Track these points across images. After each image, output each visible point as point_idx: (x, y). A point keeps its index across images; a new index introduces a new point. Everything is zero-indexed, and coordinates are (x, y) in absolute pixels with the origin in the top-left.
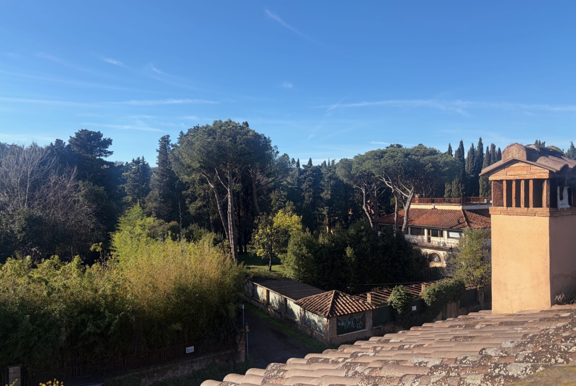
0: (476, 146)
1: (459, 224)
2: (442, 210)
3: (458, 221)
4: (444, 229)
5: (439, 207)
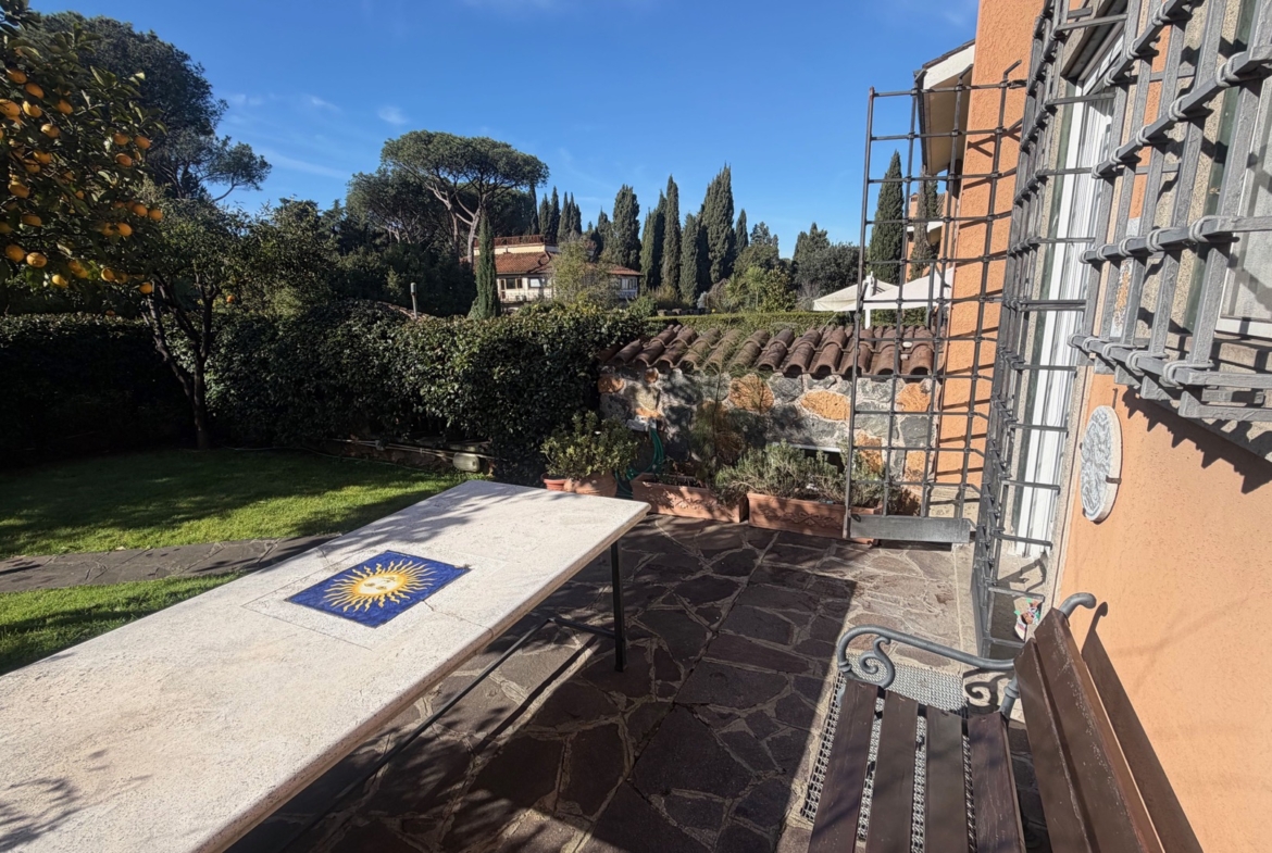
0: (550, 197)
1: (541, 265)
2: (518, 254)
3: (539, 262)
4: (523, 275)
5: (514, 250)
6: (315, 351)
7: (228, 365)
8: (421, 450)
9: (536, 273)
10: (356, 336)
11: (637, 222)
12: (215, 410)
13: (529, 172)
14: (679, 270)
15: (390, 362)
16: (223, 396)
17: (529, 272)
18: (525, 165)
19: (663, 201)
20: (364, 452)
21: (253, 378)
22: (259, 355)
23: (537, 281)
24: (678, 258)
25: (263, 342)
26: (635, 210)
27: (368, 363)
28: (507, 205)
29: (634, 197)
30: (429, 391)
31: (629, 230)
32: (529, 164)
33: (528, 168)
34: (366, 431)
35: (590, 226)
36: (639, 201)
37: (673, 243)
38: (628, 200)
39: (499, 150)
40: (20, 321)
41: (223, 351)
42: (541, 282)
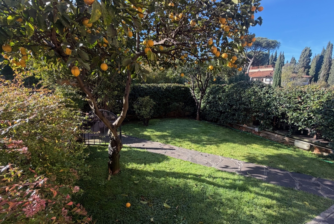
1: (271, 74)
2: (263, 71)
3: (271, 73)
4: (264, 77)
5: (261, 70)
6: (241, 96)
7: (208, 99)
8: (276, 135)
9: (269, 77)
10: (257, 92)
11: (310, 59)
12: (202, 110)
13: (274, 45)
14: (328, 76)
15: (270, 102)
16: (205, 107)
17: (266, 76)
18: (272, 43)
19: (324, 51)
20: (249, 130)
21: (215, 103)
22: (219, 96)
23: (269, 79)
24: (329, 71)
25: (220, 93)
26: (310, 55)
27: (262, 101)
28: (261, 57)
29: (310, 51)
30: (292, 115)
31: (306, 62)
32: (273, 43)
33: (273, 44)
34: (251, 124)
35: (287, 62)
36: (312, 52)
37: (328, 65)
38: (307, 52)
39: (263, 40)
40: (166, 84)
41: (206, 94)
42: (270, 79)
